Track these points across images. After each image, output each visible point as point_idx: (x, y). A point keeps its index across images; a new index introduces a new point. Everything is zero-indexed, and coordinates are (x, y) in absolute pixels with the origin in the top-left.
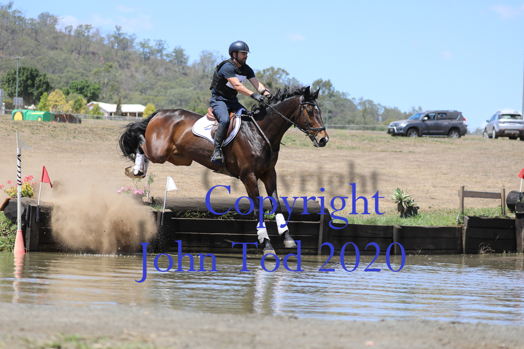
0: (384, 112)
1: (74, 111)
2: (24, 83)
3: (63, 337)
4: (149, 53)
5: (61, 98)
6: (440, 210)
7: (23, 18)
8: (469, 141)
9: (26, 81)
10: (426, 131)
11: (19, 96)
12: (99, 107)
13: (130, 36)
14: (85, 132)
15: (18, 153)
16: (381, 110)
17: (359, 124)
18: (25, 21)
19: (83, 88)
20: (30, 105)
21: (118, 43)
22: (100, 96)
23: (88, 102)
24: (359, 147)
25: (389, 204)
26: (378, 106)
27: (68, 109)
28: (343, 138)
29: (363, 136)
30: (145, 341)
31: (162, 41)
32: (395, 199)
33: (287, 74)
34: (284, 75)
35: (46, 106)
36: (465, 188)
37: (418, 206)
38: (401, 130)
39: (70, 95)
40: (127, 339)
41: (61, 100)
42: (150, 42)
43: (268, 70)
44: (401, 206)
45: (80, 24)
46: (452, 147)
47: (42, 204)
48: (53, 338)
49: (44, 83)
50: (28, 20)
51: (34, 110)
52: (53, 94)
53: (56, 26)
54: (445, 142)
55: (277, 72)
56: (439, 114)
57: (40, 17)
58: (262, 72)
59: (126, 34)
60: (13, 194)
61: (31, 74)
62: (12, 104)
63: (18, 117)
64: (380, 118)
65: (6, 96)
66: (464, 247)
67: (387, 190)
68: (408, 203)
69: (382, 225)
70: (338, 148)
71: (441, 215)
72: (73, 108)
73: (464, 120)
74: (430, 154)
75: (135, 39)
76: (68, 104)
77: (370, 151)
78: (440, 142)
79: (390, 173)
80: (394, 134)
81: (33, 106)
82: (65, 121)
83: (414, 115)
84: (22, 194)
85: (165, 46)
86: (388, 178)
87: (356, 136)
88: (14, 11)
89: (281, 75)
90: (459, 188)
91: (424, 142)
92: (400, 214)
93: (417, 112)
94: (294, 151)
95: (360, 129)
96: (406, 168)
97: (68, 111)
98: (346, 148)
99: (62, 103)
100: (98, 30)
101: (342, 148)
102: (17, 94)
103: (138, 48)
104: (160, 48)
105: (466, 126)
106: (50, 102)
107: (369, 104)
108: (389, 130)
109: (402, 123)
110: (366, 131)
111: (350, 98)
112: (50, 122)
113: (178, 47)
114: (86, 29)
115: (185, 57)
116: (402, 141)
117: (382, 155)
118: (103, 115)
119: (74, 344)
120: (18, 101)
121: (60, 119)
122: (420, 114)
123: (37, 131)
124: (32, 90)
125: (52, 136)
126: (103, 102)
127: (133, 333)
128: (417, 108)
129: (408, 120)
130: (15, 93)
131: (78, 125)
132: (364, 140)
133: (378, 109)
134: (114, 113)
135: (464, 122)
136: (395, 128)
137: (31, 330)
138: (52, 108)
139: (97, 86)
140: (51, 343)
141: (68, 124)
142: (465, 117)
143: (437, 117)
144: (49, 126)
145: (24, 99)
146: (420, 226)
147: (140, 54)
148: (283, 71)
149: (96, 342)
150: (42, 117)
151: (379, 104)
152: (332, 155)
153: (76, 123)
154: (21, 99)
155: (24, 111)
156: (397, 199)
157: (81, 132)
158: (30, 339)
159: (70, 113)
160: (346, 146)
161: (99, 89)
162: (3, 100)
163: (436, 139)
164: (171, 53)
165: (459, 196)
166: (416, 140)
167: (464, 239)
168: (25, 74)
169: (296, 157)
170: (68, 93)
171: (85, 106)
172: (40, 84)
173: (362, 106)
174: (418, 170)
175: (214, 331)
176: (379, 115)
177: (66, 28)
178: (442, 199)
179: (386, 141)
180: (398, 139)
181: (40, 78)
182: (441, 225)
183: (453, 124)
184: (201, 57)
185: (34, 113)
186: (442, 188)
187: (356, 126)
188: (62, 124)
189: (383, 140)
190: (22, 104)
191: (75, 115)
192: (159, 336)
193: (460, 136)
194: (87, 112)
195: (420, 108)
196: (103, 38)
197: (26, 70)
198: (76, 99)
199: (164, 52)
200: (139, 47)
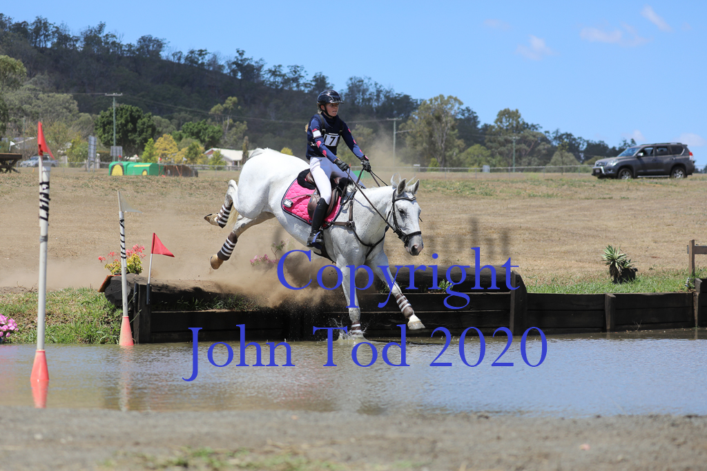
0: (586, 148)
1: (189, 162)
2: (123, 127)
3: (189, 452)
4: (281, 83)
5: (171, 145)
6: (664, 272)
7: (119, 44)
8: (698, 182)
9: (126, 125)
10: (642, 171)
11: (117, 144)
12: (220, 155)
13: (256, 62)
14: (204, 188)
15: (120, 217)
16: (583, 145)
17: (556, 165)
18: (121, 47)
19: (199, 131)
20: (132, 156)
21: (241, 72)
22: (222, 141)
23: (207, 149)
24: (557, 195)
25: (598, 266)
26: (579, 141)
27: (181, 158)
28: (536, 183)
29: (561, 180)
30: (295, 454)
31: (298, 67)
32: (606, 259)
33: (461, 103)
34: (457, 105)
35: (153, 156)
36: (696, 243)
37: (636, 267)
38: (610, 170)
39: (182, 141)
40: (271, 452)
41: (171, 148)
42: (281, 68)
43: (436, 99)
44: (614, 269)
45: (191, 49)
46: (677, 189)
47: (154, 282)
48: (178, 453)
49: (148, 127)
50: (126, 46)
51: (138, 161)
52: (161, 139)
53: (161, 53)
54: (667, 184)
55: (447, 102)
56: (658, 147)
57: (140, 42)
58: (428, 102)
59: (251, 59)
60: (116, 269)
61: (131, 115)
62: (108, 154)
63: (117, 171)
64: (582, 155)
65: (102, 145)
66: (696, 318)
67: (595, 248)
68: (623, 264)
69: (591, 294)
70: (530, 196)
71: (665, 278)
72: (187, 157)
73: (691, 154)
74: (648, 200)
75: (263, 65)
76: (180, 152)
77: (571, 199)
78: (661, 184)
79: (598, 226)
80: (600, 175)
81: (136, 156)
82: (178, 175)
83: (626, 150)
84: (127, 270)
85: (303, 74)
86: (596, 233)
87: (552, 180)
88: (107, 35)
89: (453, 106)
90: (688, 243)
91: (640, 184)
92: (613, 278)
93: (629, 146)
94: (474, 202)
95: (558, 171)
96: (619, 219)
97: (180, 162)
98: (540, 196)
99: (173, 151)
100: (215, 57)
101: (534, 196)
102: (114, 142)
103: (266, 77)
104: (296, 75)
105: (694, 162)
106: (158, 151)
107: (567, 138)
108: (594, 170)
109: (610, 160)
110: (564, 173)
111: (542, 131)
112: (159, 177)
113: (319, 74)
114: (200, 55)
115: (329, 86)
116: (612, 184)
117: (587, 203)
118: (226, 164)
119: (205, 459)
120: (117, 150)
121: (171, 172)
122: (633, 150)
123: (143, 189)
124: (134, 136)
125: (162, 194)
126: (225, 148)
127: (280, 444)
128: (629, 142)
129: (618, 157)
130: (112, 140)
131: (194, 178)
132: (563, 185)
133: (580, 144)
134: (240, 161)
135: (691, 158)
136: (602, 168)
137: (148, 444)
138: (161, 158)
139: (217, 128)
140: (175, 459)
141: (182, 179)
142: (691, 151)
143: (656, 151)
144: (157, 182)
145: (123, 149)
146: (639, 293)
147: (271, 85)
148: (456, 99)
149: (232, 456)
150: (148, 170)
151: (580, 138)
152: (523, 205)
153: (192, 176)
154: (120, 148)
155: (125, 163)
156: (609, 260)
157: (198, 188)
158: (148, 455)
159: (184, 164)
160: (540, 194)
161: (219, 131)
162: (98, 151)
163: (656, 180)
164: (309, 82)
165: (688, 253)
166: (629, 183)
167: (696, 308)
168: (124, 116)
169: (476, 211)
170: (180, 138)
171: (202, 154)
172: (143, 128)
173: (558, 142)
174: (634, 221)
175: (383, 438)
176: (582, 152)
177: (173, 55)
178: (666, 258)
179: (592, 185)
180: (606, 183)
181: (144, 120)
182: (667, 292)
183: (676, 160)
184: (348, 85)
185: (137, 165)
186: (665, 244)
187: (552, 166)
188: (173, 178)
189: (586, 183)
190: (122, 155)
191: (189, 166)
192: (312, 446)
193: (686, 175)
194: (205, 163)
195: (633, 141)
196: (223, 66)
197: (124, 111)
198: (191, 145)
199: (301, 81)
200: (269, 75)
